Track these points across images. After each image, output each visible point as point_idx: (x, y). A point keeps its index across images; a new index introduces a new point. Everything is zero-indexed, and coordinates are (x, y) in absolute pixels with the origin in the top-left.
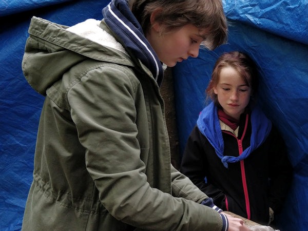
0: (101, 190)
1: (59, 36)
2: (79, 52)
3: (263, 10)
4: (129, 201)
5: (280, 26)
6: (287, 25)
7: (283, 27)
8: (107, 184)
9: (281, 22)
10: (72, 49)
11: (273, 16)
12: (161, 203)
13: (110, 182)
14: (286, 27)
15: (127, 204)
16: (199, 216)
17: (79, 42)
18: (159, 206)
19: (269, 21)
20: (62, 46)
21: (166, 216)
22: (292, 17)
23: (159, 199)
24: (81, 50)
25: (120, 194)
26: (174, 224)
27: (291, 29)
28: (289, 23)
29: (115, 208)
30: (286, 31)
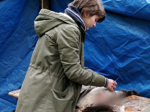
0: (66, 69)
1: (56, 15)
2: (63, 20)
3: (104, 2)
4: (75, 73)
5: (114, 8)
6: (117, 8)
7: (115, 9)
8: (68, 67)
9: (114, 7)
10: (61, 19)
11: (110, 4)
12: (85, 74)
13: (70, 66)
14: (116, 9)
15: (75, 74)
16: (98, 79)
17: (64, 17)
18: (84, 75)
19: (108, 6)
20: (57, 18)
21: (87, 78)
22: (119, 5)
23: (84, 73)
24: (64, 20)
25: (72, 70)
26: (89, 81)
27: (119, 9)
28: (118, 7)
29: (71, 75)
30: (116, 10)
